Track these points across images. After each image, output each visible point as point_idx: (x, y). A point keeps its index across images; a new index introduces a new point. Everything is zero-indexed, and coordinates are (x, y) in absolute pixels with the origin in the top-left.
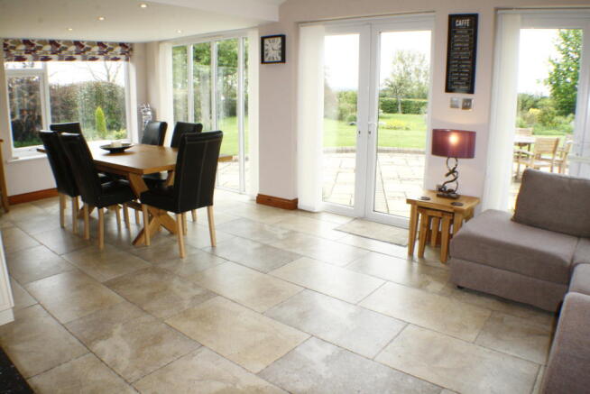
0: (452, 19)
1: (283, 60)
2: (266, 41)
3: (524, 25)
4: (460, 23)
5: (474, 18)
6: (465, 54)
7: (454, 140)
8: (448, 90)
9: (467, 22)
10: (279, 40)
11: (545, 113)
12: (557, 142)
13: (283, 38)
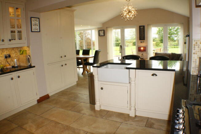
0: (140, 27)
1: (104, 35)
2: (100, 31)
3: (153, 27)
4: (141, 27)
5: (144, 26)
6: (143, 33)
7: (142, 48)
8: (140, 40)
9: (143, 27)
10: (103, 31)
11: (157, 43)
12: (161, 49)
13: (104, 30)
